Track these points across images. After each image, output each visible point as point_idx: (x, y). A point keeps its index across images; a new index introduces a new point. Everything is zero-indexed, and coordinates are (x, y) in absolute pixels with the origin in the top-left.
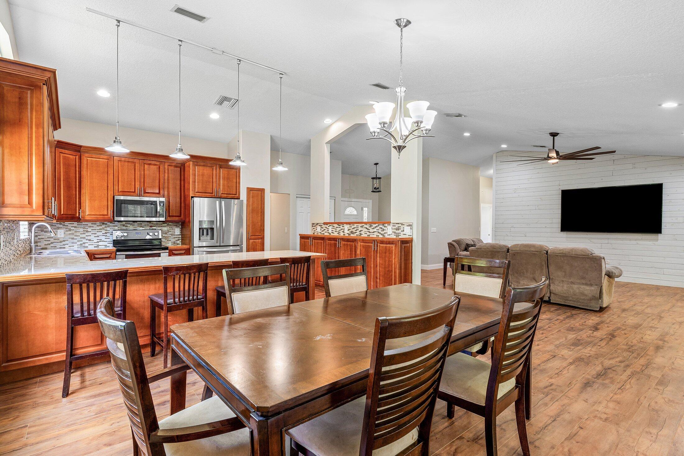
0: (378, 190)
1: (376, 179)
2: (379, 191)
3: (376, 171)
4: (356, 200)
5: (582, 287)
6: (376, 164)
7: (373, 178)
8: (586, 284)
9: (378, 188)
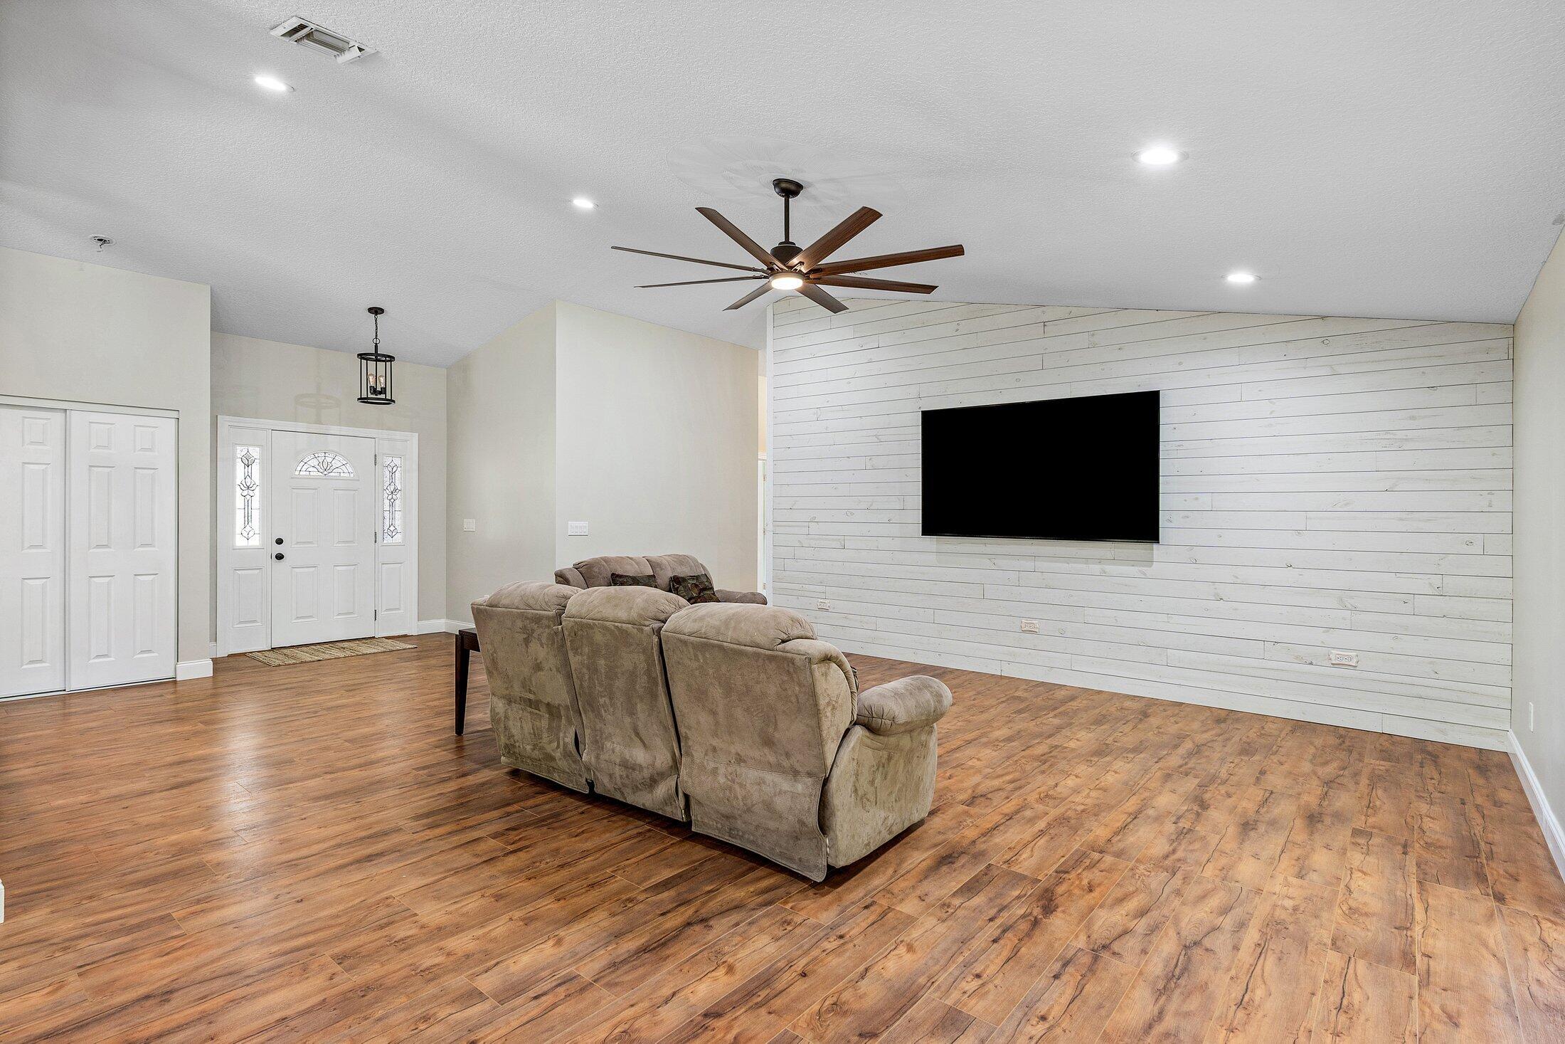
0: (383, 396)
1: (377, 360)
2: (386, 399)
3: (376, 336)
4: (345, 430)
5: (770, 777)
6: (376, 311)
7: (362, 356)
8: (777, 768)
9: (383, 391)
